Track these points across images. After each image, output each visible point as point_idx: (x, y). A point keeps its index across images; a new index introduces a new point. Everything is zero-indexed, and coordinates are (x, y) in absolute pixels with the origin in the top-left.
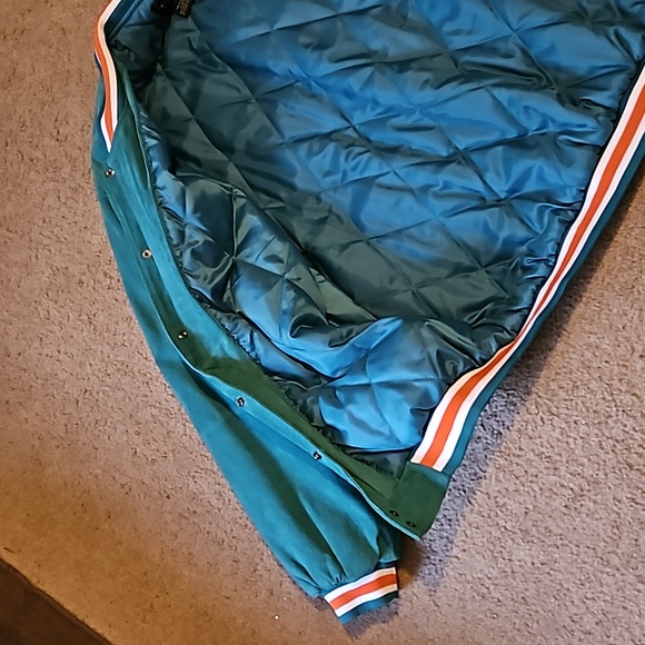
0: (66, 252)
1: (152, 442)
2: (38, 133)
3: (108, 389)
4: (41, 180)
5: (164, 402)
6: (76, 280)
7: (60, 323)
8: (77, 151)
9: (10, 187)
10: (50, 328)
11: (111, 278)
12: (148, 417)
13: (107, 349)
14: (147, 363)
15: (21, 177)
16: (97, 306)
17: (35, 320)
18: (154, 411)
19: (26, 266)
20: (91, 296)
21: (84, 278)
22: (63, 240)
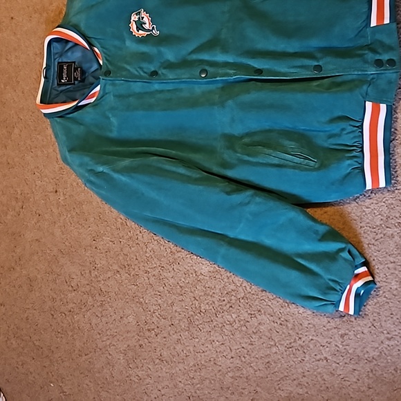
0: (122, 338)
1: (243, 391)
2: (63, 296)
3: (199, 385)
4: (82, 316)
5: (231, 365)
6: (138, 347)
7: (148, 375)
8: (88, 286)
9: (70, 334)
10: (145, 383)
11: (153, 329)
12: (231, 380)
13: (181, 366)
14: (206, 354)
15: (71, 324)
16: (158, 350)
17: (135, 386)
18: (230, 374)
19: (109, 363)
20: (151, 347)
21: (141, 342)
22: (115, 334)
